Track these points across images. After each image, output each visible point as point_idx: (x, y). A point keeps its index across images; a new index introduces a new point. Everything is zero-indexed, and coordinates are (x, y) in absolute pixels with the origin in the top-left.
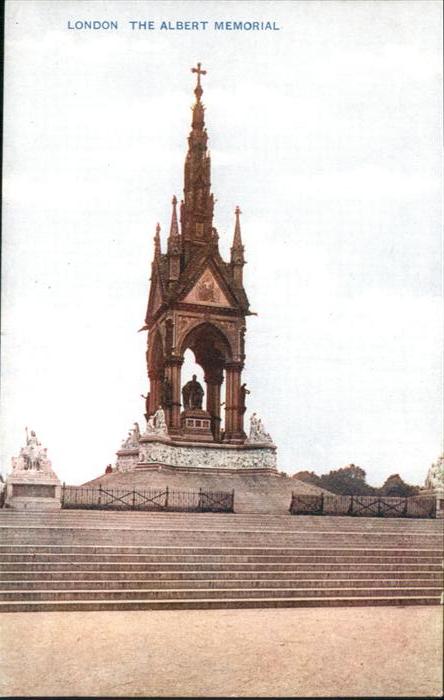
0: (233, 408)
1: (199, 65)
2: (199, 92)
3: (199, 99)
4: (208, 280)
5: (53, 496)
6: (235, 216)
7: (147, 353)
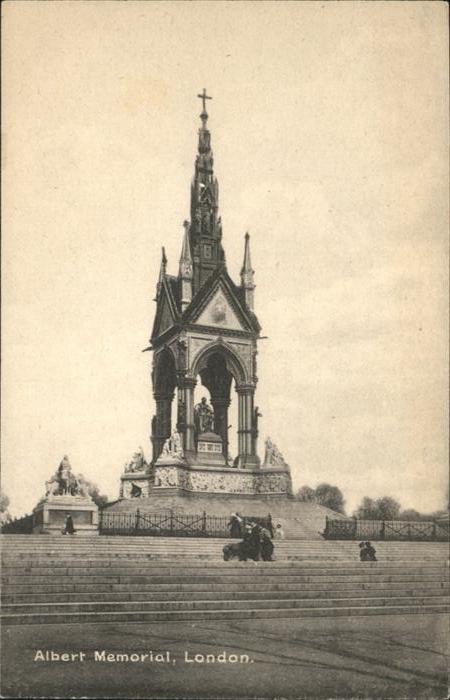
0: (246, 432)
1: (205, 90)
2: (204, 117)
3: (204, 123)
4: (219, 302)
5: (91, 523)
6: (244, 240)
7: (153, 375)
